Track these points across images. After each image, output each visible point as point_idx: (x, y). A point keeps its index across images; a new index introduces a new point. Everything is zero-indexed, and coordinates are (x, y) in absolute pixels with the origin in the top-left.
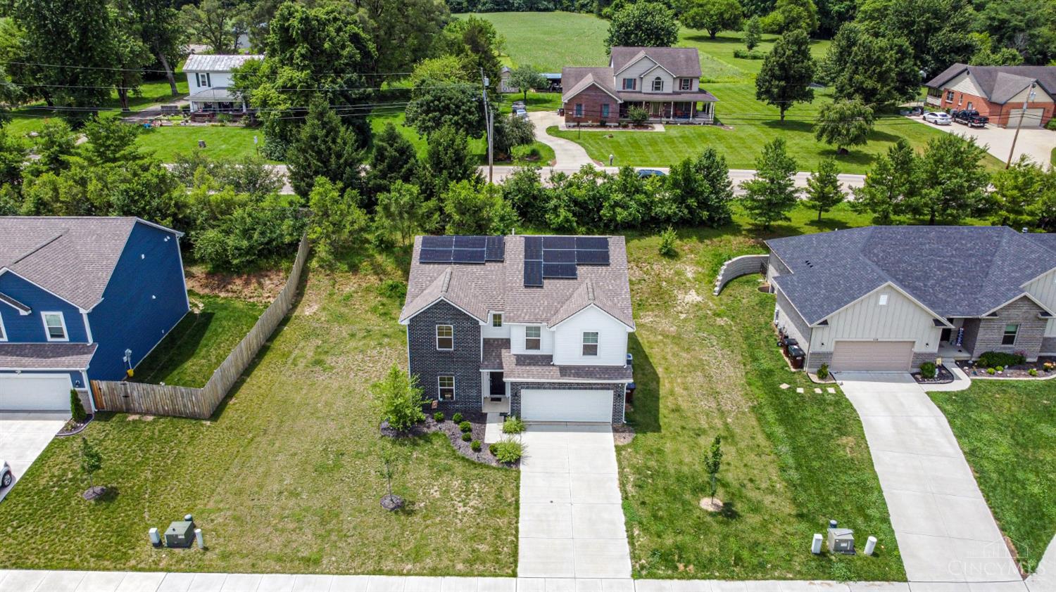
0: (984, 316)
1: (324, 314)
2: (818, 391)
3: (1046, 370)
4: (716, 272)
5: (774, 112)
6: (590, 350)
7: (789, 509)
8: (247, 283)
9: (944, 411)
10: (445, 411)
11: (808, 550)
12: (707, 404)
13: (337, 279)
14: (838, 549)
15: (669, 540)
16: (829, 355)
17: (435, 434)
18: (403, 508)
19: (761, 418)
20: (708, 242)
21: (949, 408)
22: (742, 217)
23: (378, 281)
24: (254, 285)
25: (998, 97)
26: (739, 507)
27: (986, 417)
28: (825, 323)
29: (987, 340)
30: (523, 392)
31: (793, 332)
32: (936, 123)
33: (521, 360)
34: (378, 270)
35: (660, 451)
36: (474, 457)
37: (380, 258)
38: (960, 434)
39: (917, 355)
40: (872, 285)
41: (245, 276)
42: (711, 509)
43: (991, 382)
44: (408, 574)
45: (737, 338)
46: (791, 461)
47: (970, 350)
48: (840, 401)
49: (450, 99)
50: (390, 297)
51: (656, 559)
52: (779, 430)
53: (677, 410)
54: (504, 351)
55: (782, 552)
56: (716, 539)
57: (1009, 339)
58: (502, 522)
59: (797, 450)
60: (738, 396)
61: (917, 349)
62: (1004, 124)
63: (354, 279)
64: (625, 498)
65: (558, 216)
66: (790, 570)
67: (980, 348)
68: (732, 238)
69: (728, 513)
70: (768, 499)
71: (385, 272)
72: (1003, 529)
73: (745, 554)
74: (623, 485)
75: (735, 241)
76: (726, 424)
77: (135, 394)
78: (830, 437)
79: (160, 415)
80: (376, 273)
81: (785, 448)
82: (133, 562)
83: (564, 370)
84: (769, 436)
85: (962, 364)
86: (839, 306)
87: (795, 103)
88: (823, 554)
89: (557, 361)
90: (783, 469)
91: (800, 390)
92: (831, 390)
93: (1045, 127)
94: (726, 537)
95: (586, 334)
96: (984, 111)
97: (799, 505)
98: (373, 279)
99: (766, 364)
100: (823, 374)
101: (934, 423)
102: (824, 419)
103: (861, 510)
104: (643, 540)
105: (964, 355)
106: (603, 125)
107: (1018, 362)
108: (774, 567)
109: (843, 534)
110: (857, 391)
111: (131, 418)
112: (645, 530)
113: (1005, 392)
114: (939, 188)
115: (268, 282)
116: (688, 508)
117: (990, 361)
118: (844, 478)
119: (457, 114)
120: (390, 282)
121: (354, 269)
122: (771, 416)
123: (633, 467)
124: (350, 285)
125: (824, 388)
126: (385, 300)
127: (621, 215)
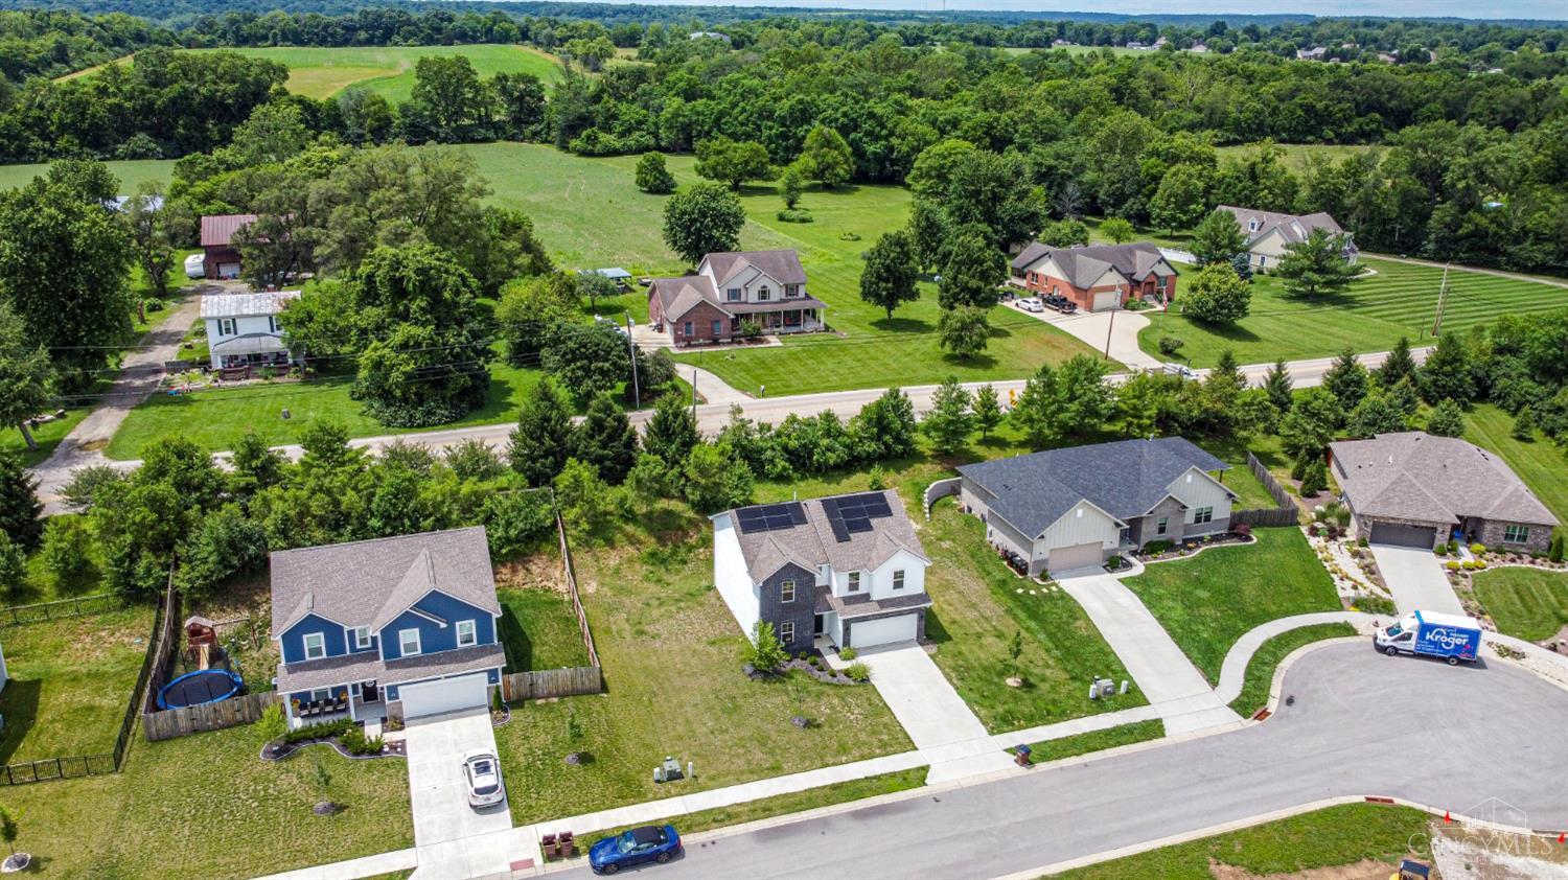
0: (1144, 515)
1: (605, 589)
2: (1045, 590)
3: (1190, 549)
4: (921, 500)
5: (880, 312)
6: (898, 585)
7: (1064, 676)
8: (514, 571)
9: (1134, 591)
10: (793, 651)
11: (1087, 698)
12: (971, 614)
13: (599, 554)
14: (1106, 693)
15: (1000, 709)
16: (1045, 561)
17: (792, 671)
18: (810, 724)
19: (1015, 617)
20: (904, 473)
21: (1136, 588)
22: (925, 443)
23: (636, 552)
24: (522, 573)
25: (1082, 282)
26: (1032, 680)
27: (1162, 591)
28: (1043, 537)
29: (1149, 533)
30: (853, 625)
31: (1013, 546)
32: (1029, 310)
33: (848, 601)
34: (632, 540)
35: (960, 653)
36: (835, 681)
37: (630, 528)
38: (1150, 606)
39: (1105, 552)
40: (1071, 504)
41: (509, 565)
42: (1016, 685)
43: (1158, 565)
44: (847, 762)
45: (965, 557)
46: (1050, 645)
47: (1137, 542)
48: (1064, 596)
49: (597, 345)
50: (653, 564)
51: (999, 722)
52: (1033, 624)
53: (954, 622)
54: (828, 596)
55: (1072, 702)
56: (1028, 702)
57: (1162, 530)
58: (886, 719)
59: (1051, 636)
60: (989, 603)
61: (1106, 547)
62: (1090, 309)
63: (613, 553)
64: (957, 689)
65: (775, 466)
66: (1082, 711)
67: (1144, 539)
68: (922, 466)
69: (1027, 685)
70: (1048, 672)
71: (640, 542)
72: (1194, 663)
73: (1050, 707)
74: (950, 680)
75: (926, 469)
76: (994, 627)
77: (540, 681)
78: (1068, 624)
79: (562, 695)
80: (632, 544)
81: (1042, 636)
82: (651, 796)
83: (882, 603)
84: (1027, 629)
85: (1134, 553)
86: (1051, 522)
87: (901, 302)
88: (1097, 699)
89: (875, 597)
90: (1048, 651)
91: (1032, 592)
92: (1054, 589)
93: (1125, 308)
94: (1034, 700)
95: (896, 573)
96: (1071, 297)
97: (1069, 672)
98: (631, 549)
99: (999, 576)
100: (1044, 577)
101: (1130, 600)
102: (1059, 611)
103: (1108, 667)
104: (983, 712)
105: (1134, 547)
106: (715, 343)
107: (1170, 546)
108: (1072, 712)
109: (1106, 683)
110: (1071, 585)
111: (539, 702)
112: (981, 705)
113: (1168, 571)
114: (1076, 402)
115: (534, 567)
116: (1001, 688)
117: (1152, 548)
118: (1088, 649)
119: (606, 360)
120: (649, 550)
121: (610, 543)
122: (1022, 615)
123: (950, 667)
124: (613, 559)
125: (1047, 587)
126: (651, 568)
127: (832, 458)
